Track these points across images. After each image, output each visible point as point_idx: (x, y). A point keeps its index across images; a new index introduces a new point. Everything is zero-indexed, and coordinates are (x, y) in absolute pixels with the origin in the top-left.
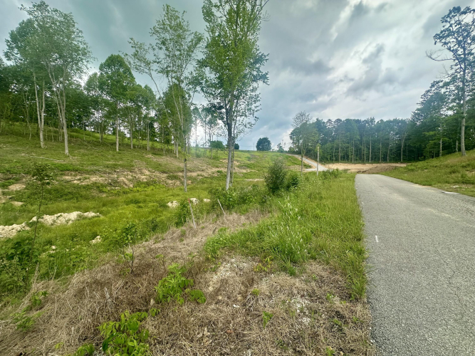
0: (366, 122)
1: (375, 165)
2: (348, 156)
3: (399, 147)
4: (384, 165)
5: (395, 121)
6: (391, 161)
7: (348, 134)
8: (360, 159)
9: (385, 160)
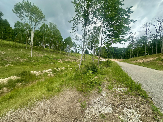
0: (116, 48)
1: (118, 60)
2: (111, 57)
3: (124, 55)
4: (120, 60)
5: (123, 48)
6: (122, 59)
7: (111, 51)
8: (115, 58)
9: (121, 58)
